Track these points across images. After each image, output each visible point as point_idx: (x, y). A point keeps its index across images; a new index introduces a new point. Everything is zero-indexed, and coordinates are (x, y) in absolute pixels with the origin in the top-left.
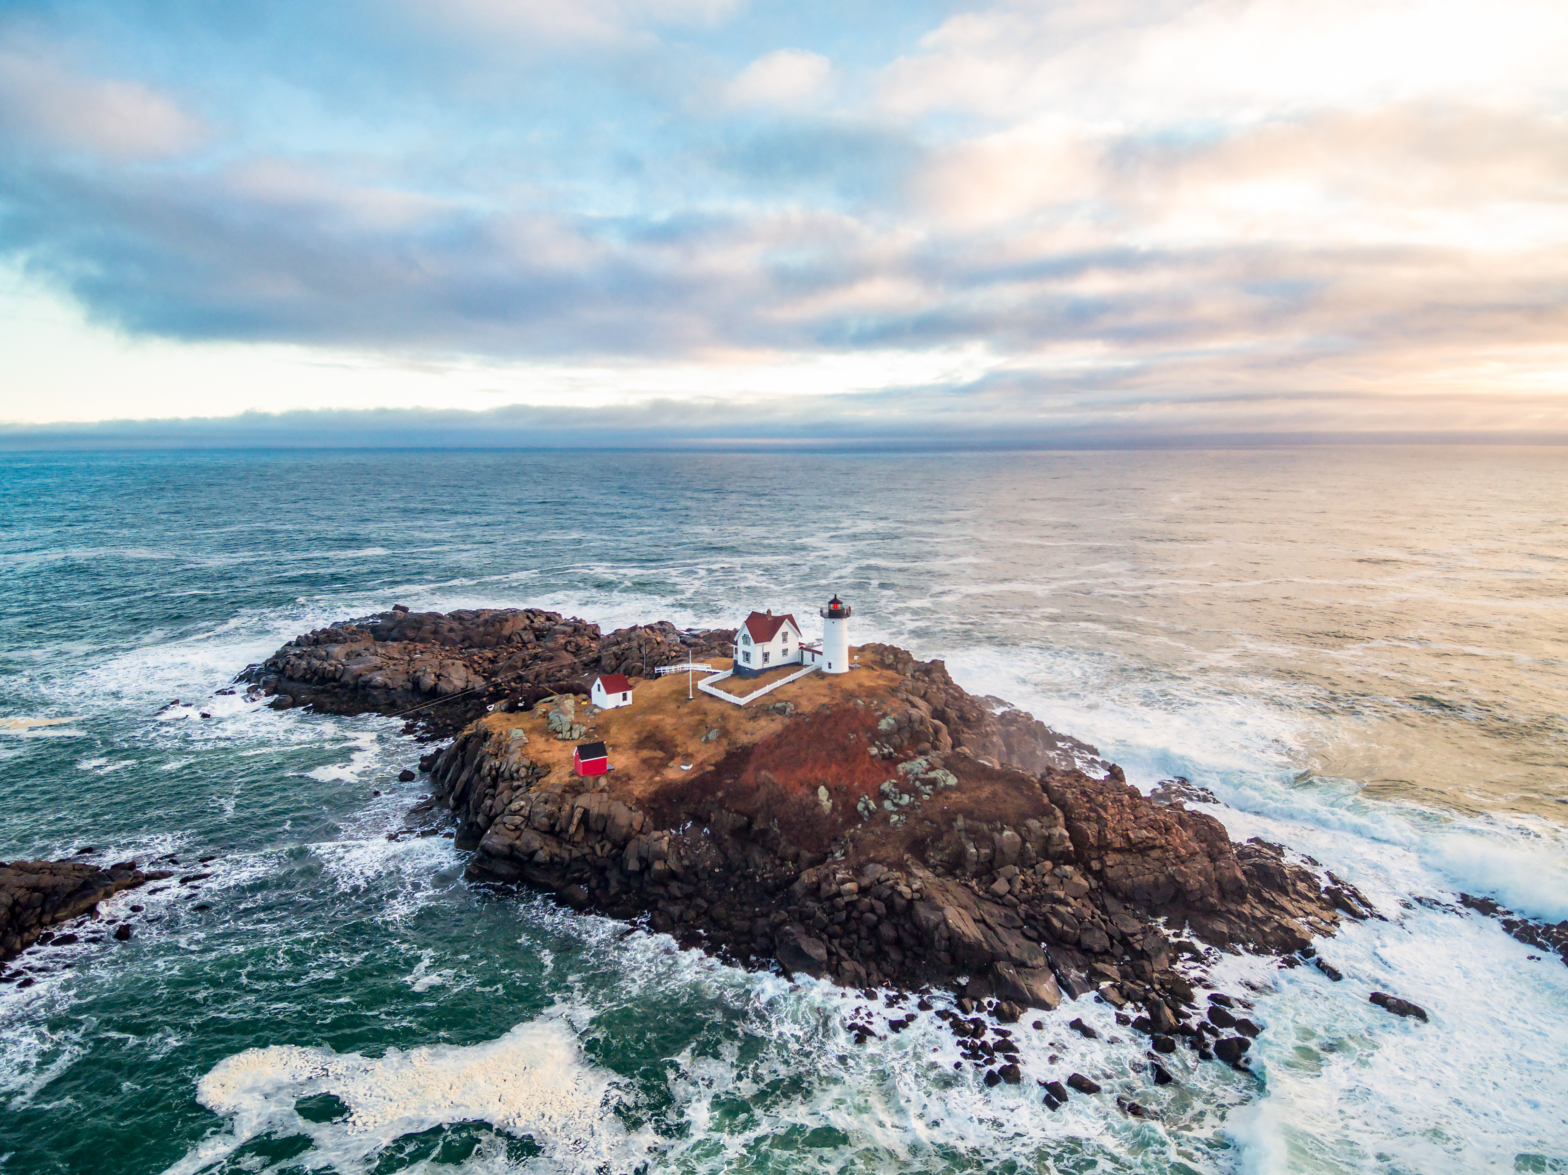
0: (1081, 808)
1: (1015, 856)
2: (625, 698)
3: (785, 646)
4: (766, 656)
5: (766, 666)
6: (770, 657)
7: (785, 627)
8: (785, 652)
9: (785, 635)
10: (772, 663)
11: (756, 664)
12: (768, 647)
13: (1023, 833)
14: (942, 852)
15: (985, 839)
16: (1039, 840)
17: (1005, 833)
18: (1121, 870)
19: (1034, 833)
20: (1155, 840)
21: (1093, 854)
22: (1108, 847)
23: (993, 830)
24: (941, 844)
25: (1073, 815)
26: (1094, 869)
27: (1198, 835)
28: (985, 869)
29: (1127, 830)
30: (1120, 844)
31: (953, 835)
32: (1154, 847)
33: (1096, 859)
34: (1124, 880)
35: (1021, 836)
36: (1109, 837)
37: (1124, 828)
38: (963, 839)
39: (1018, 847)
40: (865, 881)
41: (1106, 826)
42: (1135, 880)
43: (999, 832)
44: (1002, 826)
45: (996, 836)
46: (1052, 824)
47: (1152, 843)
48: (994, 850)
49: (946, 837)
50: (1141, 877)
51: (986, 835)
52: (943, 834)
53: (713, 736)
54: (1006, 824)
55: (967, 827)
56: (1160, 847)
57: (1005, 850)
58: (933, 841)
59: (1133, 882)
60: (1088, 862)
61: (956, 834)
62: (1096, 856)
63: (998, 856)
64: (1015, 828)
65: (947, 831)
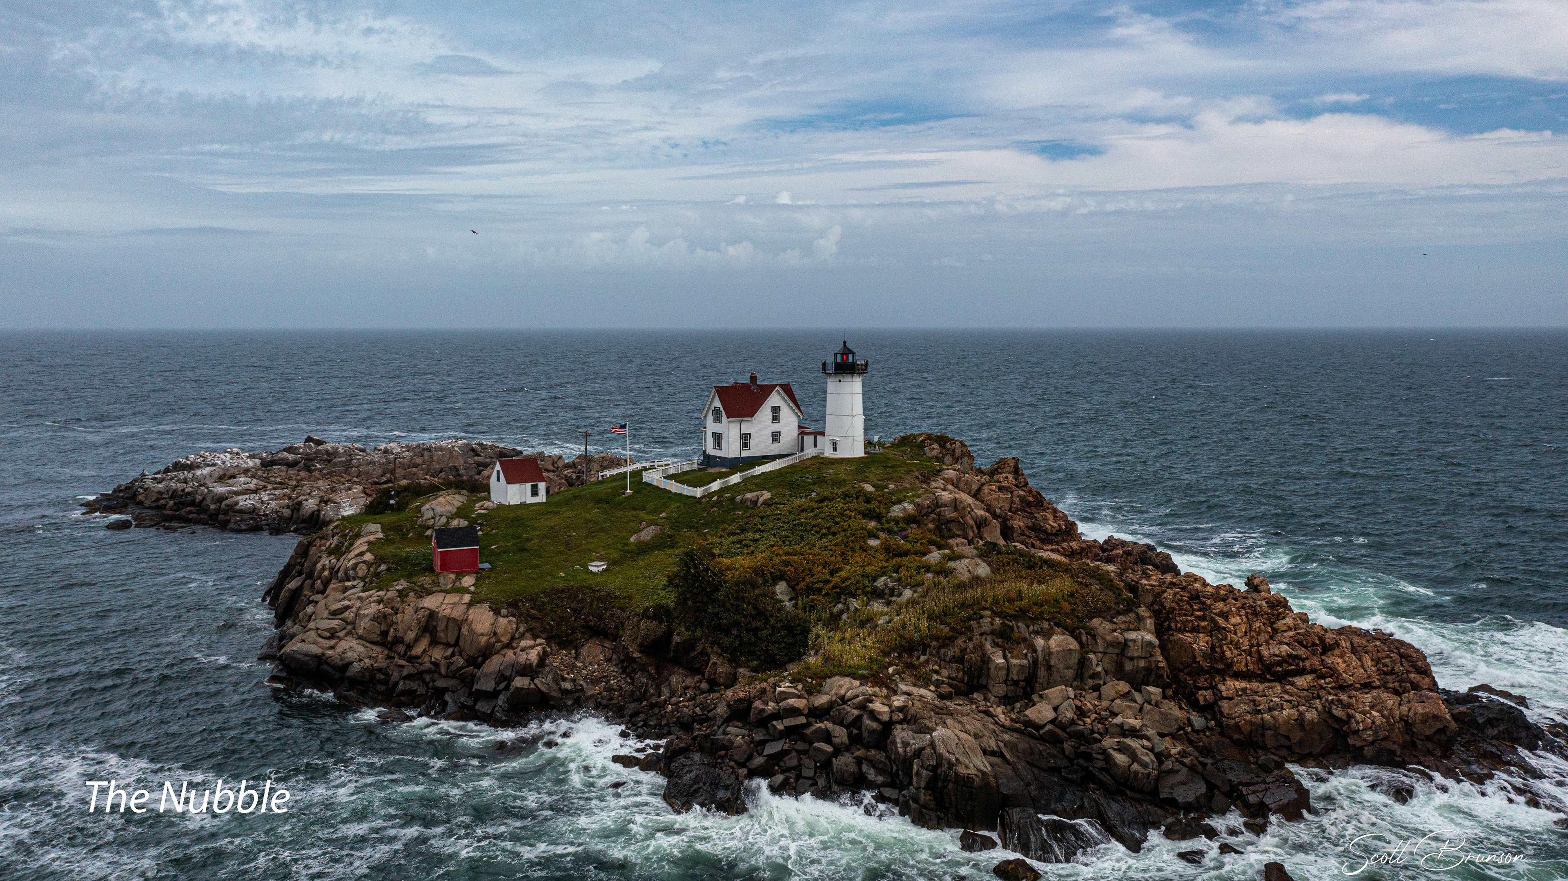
0: (1185, 615)
1: (1070, 673)
2: (535, 493)
3: (776, 427)
4: (745, 440)
5: (745, 454)
6: (753, 442)
7: (776, 399)
8: (776, 437)
10: (754, 450)
11: (732, 449)
12: (746, 425)
13: (1084, 638)
14: (954, 665)
15: (1023, 646)
16: (1110, 650)
17: (1055, 637)
18: (1245, 703)
19: (1102, 638)
20: (1303, 660)
21: (1202, 681)
22: (1229, 670)
23: (1037, 633)
24: (951, 652)
25: (1173, 625)
26: (1202, 703)
27: (1380, 666)
28: (1020, 692)
29: (1259, 645)
30: (1246, 665)
31: (971, 639)
32: (1301, 672)
33: (1206, 689)
34: (1248, 717)
35: (1081, 643)
36: (1228, 654)
37: (1254, 642)
38: (988, 646)
39: (1074, 659)
40: (821, 700)
41: (1226, 639)
42: (1267, 717)
43: (1047, 635)
44: (1052, 628)
45: (1040, 642)
46: (1132, 626)
47: (1298, 665)
48: (1035, 662)
49: (960, 642)
50: (1276, 713)
51: (1025, 640)
52: (956, 638)
53: (647, 534)
54: (1058, 625)
55: (995, 627)
56: (1310, 673)
57: (1052, 663)
58: (939, 648)
59: (1262, 719)
60: (1194, 694)
61: (977, 638)
62: (1206, 684)
63: (1042, 672)
64: (1072, 632)
65: (961, 633)
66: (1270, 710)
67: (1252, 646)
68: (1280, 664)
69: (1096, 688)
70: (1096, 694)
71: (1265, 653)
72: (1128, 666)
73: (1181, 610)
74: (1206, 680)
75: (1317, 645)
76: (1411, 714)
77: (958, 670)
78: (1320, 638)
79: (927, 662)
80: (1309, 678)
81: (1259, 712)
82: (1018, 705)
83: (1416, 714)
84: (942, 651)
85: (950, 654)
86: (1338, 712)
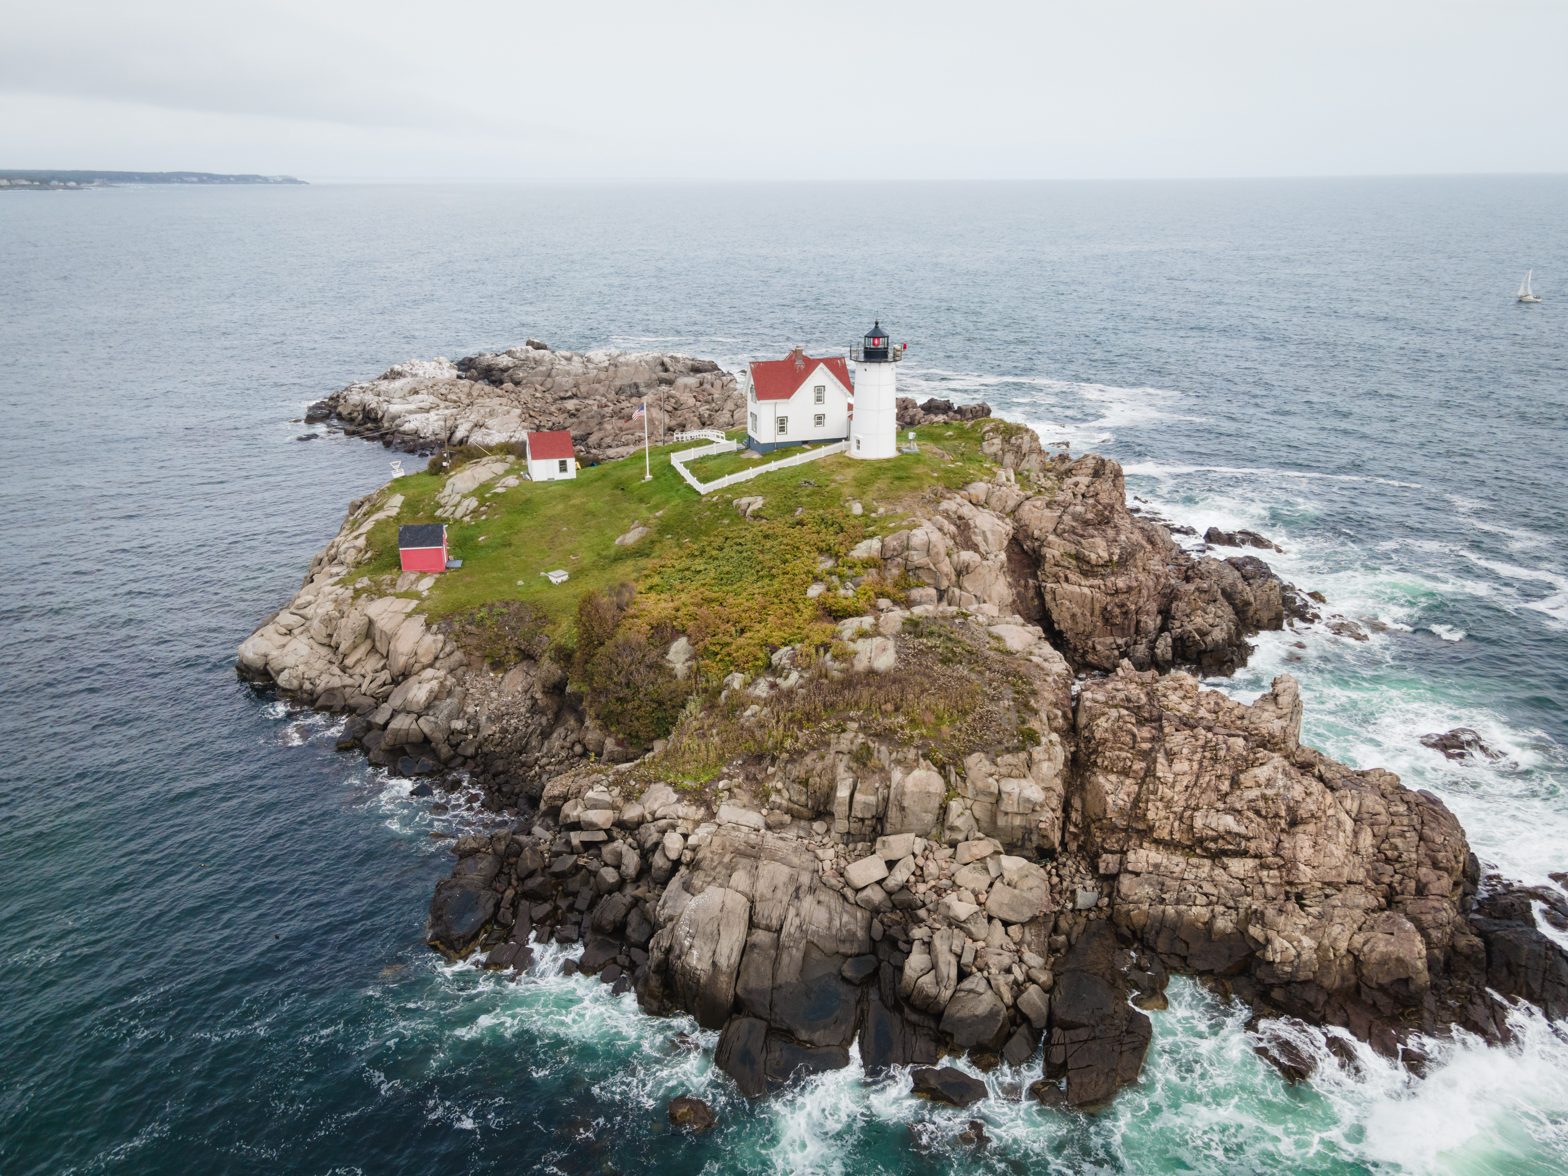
0: (1120, 749)
1: (929, 818)
2: (563, 467)
3: (820, 409)
4: (782, 424)
5: (782, 438)
6: (789, 426)
7: (821, 376)
8: (819, 419)
9: (820, 391)
10: (792, 435)
11: (766, 434)
12: (782, 407)
13: (953, 778)
14: (796, 786)
15: (877, 777)
16: (981, 798)
17: (916, 773)
18: (1151, 885)
19: (973, 783)
20: (1248, 839)
21: (1112, 843)
22: (1146, 834)
23: (898, 762)
24: (797, 771)
25: (1099, 761)
26: (1101, 871)
27: (1385, 846)
28: (867, 830)
29: (1197, 808)
30: (1171, 833)
31: (822, 758)
32: (1244, 854)
33: (1113, 852)
34: (1145, 907)
35: (948, 783)
36: (1151, 815)
37: (1193, 803)
38: (841, 769)
39: (935, 803)
40: (632, 812)
41: (1155, 792)
42: (1170, 910)
43: (909, 768)
44: (917, 760)
45: (897, 775)
46: (1015, 772)
47: (1239, 844)
48: (886, 800)
49: (808, 760)
50: (1183, 907)
51: (882, 769)
52: (807, 754)
53: (632, 537)
54: (925, 756)
55: (854, 748)
56: (1255, 856)
57: (905, 804)
58: (787, 762)
59: (1164, 912)
60: (1098, 856)
61: (829, 759)
62: (1116, 847)
63: (893, 814)
64: (942, 768)
65: (814, 749)
66: (1178, 902)
67: (1186, 808)
68: (1215, 840)
69: (953, 845)
70: (950, 851)
71: (1198, 823)
72: (1001, 821)
73: (1115, 742)
74: (1117, 842)
75: (1281, 817)
76: (1366, 949)
77: (800, 793)
78: (1289, 809)
79: (774, 775)
80: (1250, 863)
81: (1162, 901)
82: (860, 846)
83: (1372, 951)
84: (789, 766)
85: (795, 773)
86: (1255, 931)
